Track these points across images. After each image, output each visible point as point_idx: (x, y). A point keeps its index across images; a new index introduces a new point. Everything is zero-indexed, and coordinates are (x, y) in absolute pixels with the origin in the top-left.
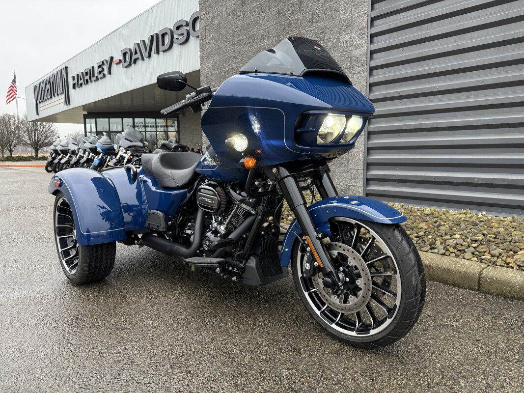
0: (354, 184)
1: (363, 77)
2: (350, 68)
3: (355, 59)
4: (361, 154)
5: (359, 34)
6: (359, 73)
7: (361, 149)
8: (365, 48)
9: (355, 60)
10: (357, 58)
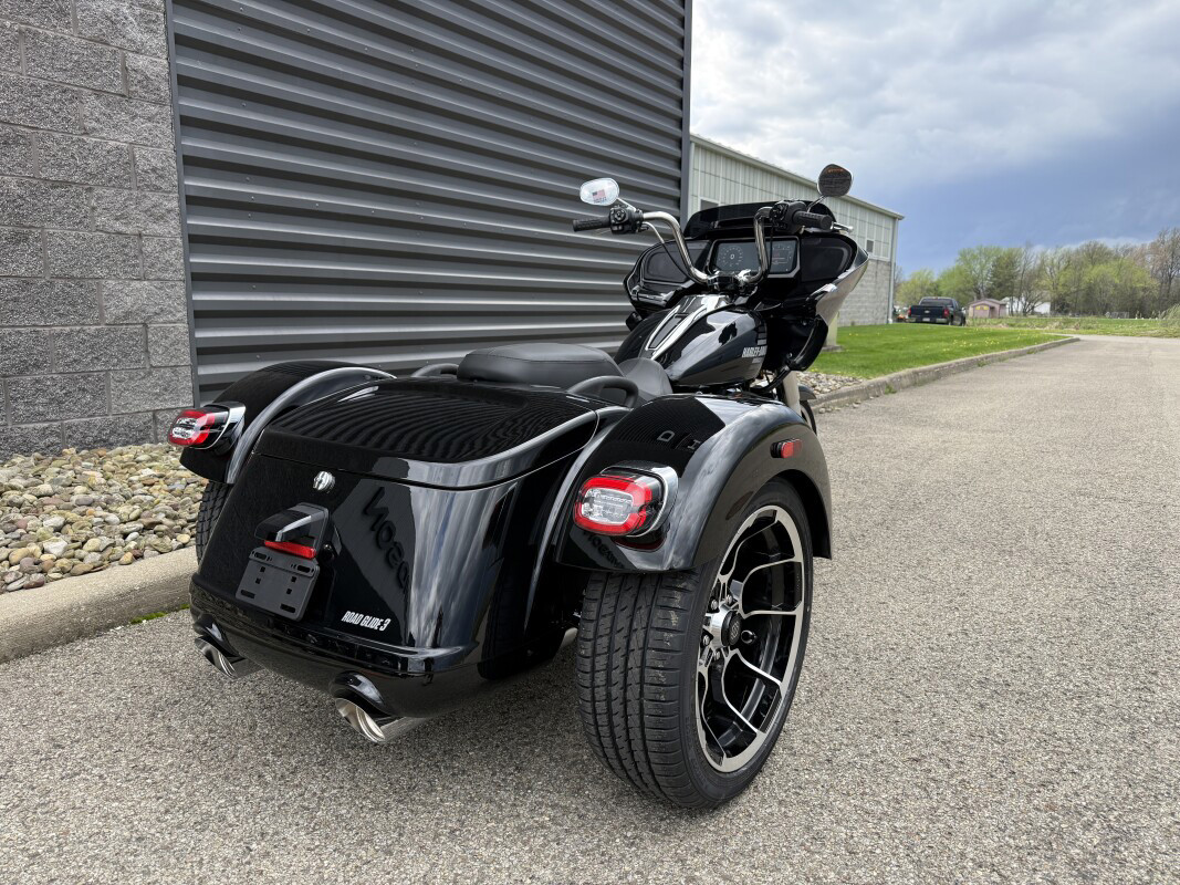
0: (169, 405)
1: (163, 133)
2: (123, 96)
3: (140, 77)
4: (183, 327)
5: (142, 15)
6: (149, 119)
7: (179, 315)
8: (165, 62)
9: (139, 82)
10: (147, 78)
